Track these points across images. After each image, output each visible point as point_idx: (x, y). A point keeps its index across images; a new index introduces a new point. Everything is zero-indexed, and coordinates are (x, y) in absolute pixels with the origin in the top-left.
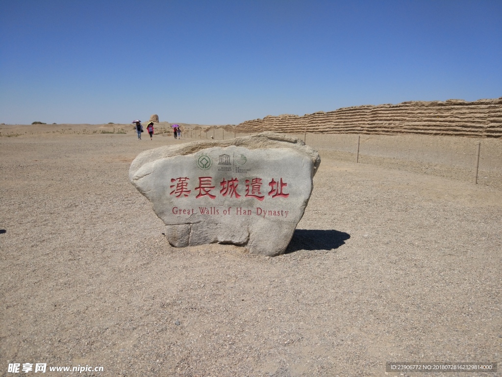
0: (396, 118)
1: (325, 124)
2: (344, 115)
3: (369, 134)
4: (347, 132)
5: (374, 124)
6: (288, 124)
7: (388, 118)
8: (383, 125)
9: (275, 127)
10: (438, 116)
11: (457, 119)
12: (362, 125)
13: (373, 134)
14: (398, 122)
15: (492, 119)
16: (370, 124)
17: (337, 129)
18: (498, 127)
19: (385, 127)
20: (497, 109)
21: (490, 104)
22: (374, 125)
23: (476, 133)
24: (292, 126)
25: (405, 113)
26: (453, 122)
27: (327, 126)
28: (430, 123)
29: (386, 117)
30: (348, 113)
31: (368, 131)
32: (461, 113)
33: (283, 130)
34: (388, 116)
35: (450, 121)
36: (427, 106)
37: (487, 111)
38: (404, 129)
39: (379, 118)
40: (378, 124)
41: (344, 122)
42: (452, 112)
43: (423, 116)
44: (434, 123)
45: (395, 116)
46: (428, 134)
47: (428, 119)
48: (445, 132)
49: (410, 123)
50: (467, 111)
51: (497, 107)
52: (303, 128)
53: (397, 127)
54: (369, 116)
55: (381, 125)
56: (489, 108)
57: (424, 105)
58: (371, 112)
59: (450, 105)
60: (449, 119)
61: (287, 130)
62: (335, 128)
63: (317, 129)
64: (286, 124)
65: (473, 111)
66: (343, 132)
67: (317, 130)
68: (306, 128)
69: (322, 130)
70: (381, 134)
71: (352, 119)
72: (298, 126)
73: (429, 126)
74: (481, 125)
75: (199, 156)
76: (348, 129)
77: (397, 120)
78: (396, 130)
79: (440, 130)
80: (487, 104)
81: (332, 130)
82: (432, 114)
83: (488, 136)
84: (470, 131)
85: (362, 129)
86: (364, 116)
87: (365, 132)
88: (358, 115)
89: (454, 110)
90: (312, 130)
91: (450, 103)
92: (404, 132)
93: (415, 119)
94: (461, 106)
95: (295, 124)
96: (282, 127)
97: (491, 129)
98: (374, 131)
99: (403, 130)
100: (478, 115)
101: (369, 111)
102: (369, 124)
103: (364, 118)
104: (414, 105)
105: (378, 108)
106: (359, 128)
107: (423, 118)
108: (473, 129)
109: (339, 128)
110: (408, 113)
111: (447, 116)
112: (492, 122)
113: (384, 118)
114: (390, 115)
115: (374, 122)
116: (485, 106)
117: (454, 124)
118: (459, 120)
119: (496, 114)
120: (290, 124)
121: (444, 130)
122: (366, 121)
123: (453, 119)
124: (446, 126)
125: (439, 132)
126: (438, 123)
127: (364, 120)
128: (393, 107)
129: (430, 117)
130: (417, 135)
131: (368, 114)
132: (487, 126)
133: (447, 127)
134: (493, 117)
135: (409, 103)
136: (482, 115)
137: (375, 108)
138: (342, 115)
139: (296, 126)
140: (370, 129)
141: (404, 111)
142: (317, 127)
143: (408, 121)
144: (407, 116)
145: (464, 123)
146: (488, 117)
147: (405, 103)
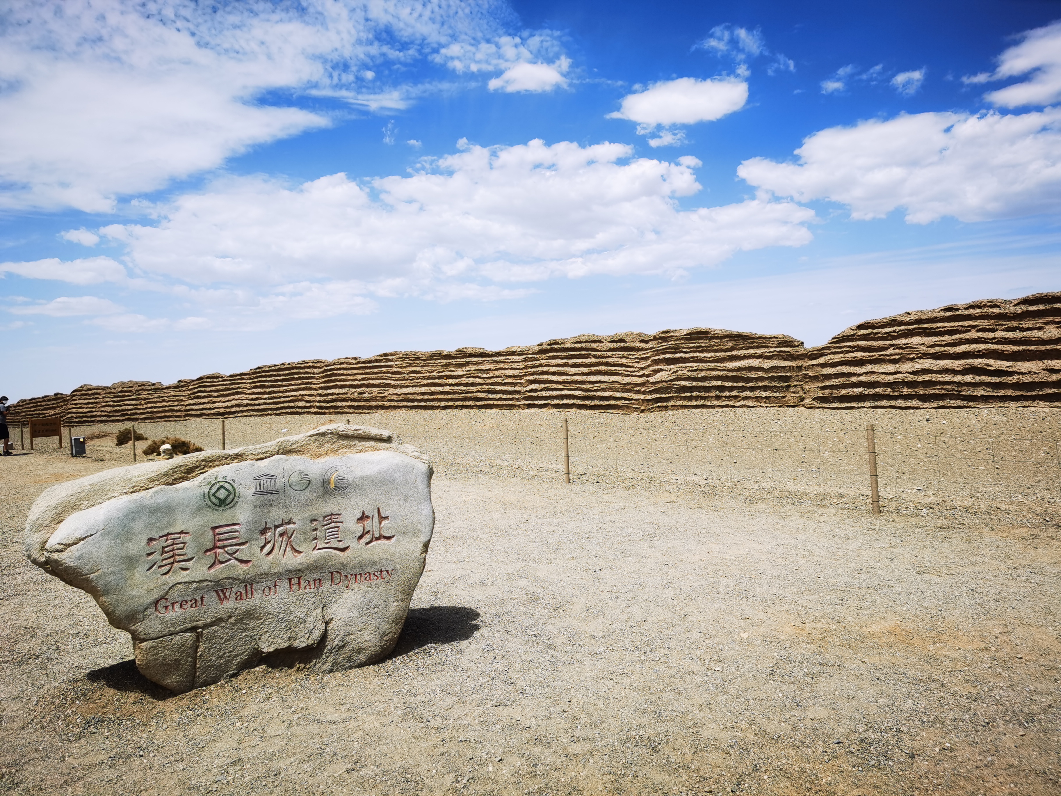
0: (371, 382)
1: (227, 399)
2: (268, 379)
3: (324, 413)
4: (278, 412)
5: (332, 394)
6: (138, 402)
7: (357, 383)
8: (349, 395)
9: (103, 409)
10: (445, 376)
11: (477, 380)
12: (307, 398)
13: (330, 413)
14: (376, 389)
15: (531, 378)
16: (324, 396)
17: (256, 407)
18: (542, 390)
19: (352, 400)
20: (538, 362)
21: (526, 354)
22: (330, 398)
23: (511, 402)
24: (150, 405)
25: (388, 373)
26: (472, 384)
27: (234, 402)
28: (433, 389)
29: (352, 380)
30: (275, 376)
31: (320, 407)
32: (483, 370)
33: (127, 414)
34: (356, 380)
35: (466, 385)
36: (424, 360)
37: (522, 365)
38: (389, 401)
39: (338, 383)
40: (338, 394)
41: (270, 393)
42: (468, 368)
43: (419, 378)
44: (440, 389)
45: (369, 379)
46: (432, 408)
47: (429, 381)
48: (460, 403)
49: (398, 391)
50: (492, 366)
51: (536, 359)
52: (176, 408)
53: (374, 399)
54: (320, 381)
55: (345, 396)
56: (525, 360)
57: (419, 358)
58: (322, 372)
59: (462, 357)
60: (464, 380)
61: (136, 414)
62: (251, 405)
63: (210, 409)
64: (134, 402)
65: (501, 366)
66: (270, 412)
67: (212, 412)
68: (184, 408)
69: (222, 410)
70: (348, 413)
71: (285, 386)
72: (165, 404)
73: (432, 393)
74: (517, 388)
75: (209, 483)
76: (279, 406)
77: (374, 386)
78: (374, 404)
79: (452, 400)
80: (520, 354)
81: (245, 409)
82: (435, 374)
83: (530, 406)
84: (501, 399)
85: (308, 405)
86: (310, 381)
87: (316, 410)
88: (297, 379)
89: (471, 366)
90: (199, 412)
91: (463, 354)
92: (390, 406)
93: (407, 383)
94: (480, 359)
95: (155, 400)
96: (123, 408)
97: (532, 394)
98: (331, 407)
99: (388, 404)
100: (510, 373)
101: (316, 371)
102: (320, 395)
103: (311, 383)
104: (402, 359)
105: (335, 364)
106: (302, 404)
107: (420, 380)
108: (505, 396)
109: (259, 405)
110: (393, 373)
111: (461, 376)
112: (532, 382)
113: (348, 383)
114: (359, 377)
115: (330, 391)
116: (517, 357)
117: (474, 389)
118: (480, 381)
119: (537, 369)
120: (143, 402)
121: (458, 400)
122: (315, 389)
123: (471, 380)
124: (461, 393)
125: (450, 403)
126: (447, 388)
127: (311, 389)
128: (363, 362)
129: (431, 379)
130: (413, 411)
131: (316, 376)
132: (525, 389)
133: (463, 395)
134: (532, 374)
135: (392, 355)
136: (516, 372)
137: (330, 365)
138: (264, 379)
139: (159, 405)
140: (323, 405)
141: (384, 370)
142: (211, 406)
143: (395, 387)
144: (390, 379)
145: (490, 386)
146: (527, 375)
147: (386, 355)
